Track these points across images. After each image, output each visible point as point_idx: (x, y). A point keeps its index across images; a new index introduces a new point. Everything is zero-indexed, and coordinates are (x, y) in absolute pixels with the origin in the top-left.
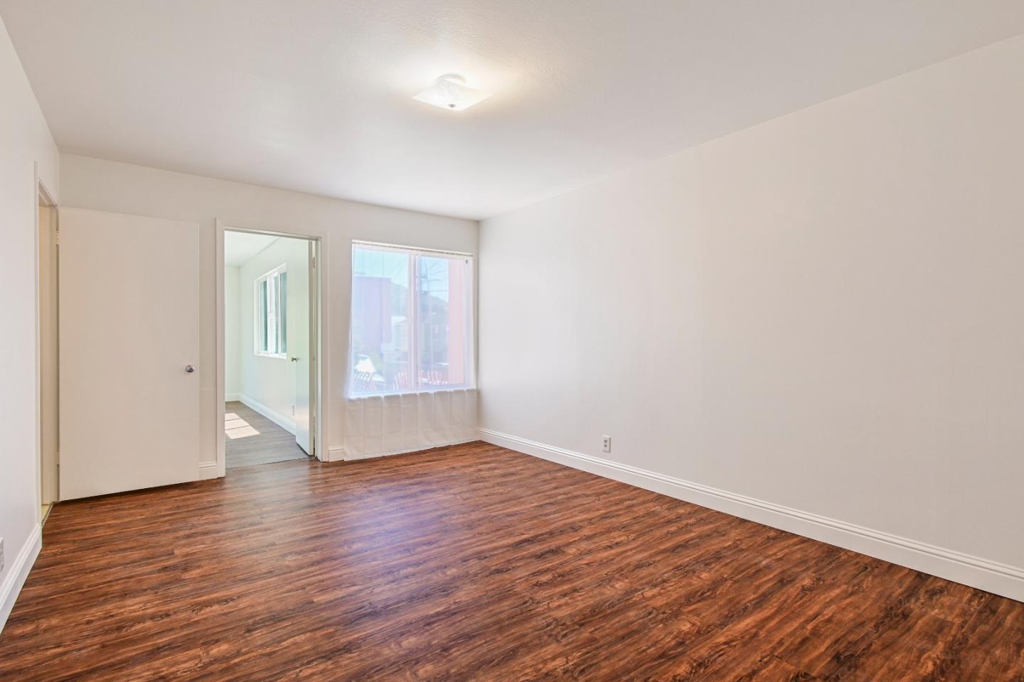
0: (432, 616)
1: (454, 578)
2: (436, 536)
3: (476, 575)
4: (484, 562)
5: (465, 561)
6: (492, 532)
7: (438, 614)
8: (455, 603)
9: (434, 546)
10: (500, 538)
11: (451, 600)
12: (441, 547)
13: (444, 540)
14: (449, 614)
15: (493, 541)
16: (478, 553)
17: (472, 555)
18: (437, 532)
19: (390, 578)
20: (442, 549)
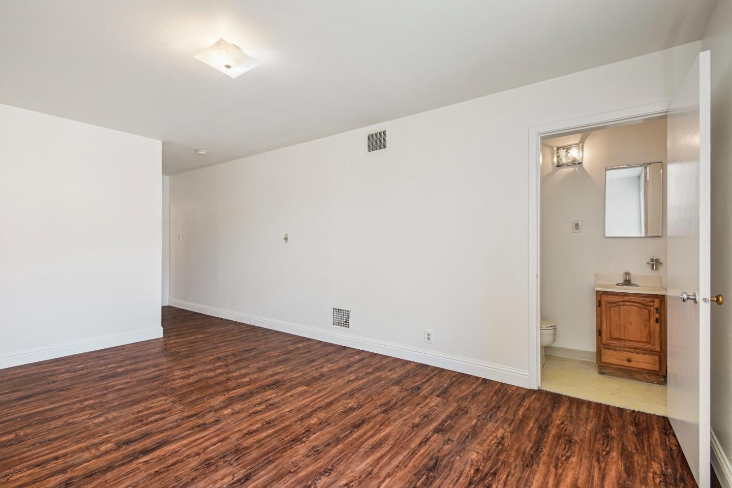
0: (237, 389)
1: (225, 407)
2: (246, 443)
3: (209, 412)
4: (201, 421)
5: (217, 421)
6: (182, 461)
7: (234, 390)
8: (224, 395)
9: (246, 431)
10: (176, 452)
11: (227, 396)
12: (239, 431)
13: (237, 439)
14: (228, 390)
15: (185, 446)
16: (205, 429)
17: (210, 427)
18: (245, 448)
19: (270, 402)
20: (237, 429)
